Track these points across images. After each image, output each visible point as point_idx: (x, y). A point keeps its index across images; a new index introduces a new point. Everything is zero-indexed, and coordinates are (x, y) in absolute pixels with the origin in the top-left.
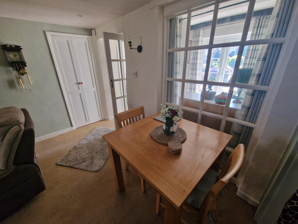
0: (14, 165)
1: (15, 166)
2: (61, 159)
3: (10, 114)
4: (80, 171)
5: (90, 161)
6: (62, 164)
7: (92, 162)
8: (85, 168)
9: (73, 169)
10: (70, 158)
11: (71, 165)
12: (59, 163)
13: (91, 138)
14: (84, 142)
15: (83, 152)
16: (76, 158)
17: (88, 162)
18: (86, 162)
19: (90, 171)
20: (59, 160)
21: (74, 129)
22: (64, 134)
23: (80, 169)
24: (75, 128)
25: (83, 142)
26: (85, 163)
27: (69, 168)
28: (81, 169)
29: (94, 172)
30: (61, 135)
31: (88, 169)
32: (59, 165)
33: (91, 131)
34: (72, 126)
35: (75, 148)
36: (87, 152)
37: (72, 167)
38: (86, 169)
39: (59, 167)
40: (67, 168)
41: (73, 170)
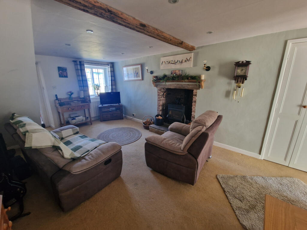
0: (187, 151)
1: (187, 153)
2: (223, 175)
3: (205, 116)
4: (228, 204)
5: (247, 208)
6: (220, 180)
7: (248, 211)
8: (235, 207)
9: (224, 194)
10: (231, 183)
11: (226, 190)
12: (218, 178)
13: (273, 184)
14: (260, 180)
15: (247, 190)
16: (236, 188)
17: (242, 205)
18: (241, 202)
19: (237, 216)
20: (221, 175)
21: (260, 159)
22: (246, 156)
23: (229, 201)
24: (262, 157)
25: (258, 179)
26: (239, 202)
27: (222, 190)
28: (231, 203)
29: (241, 223)
30: (242, 155)
31: (237, 212)
32: (217, 178)
33: (281, 177)
34: (260, 154)
35: (244, 178)
36: (253, 195)
37: (224, 191)
38: (234, 209)
39: (216, 179)
40: (221, 187)
41: (223, 196)
